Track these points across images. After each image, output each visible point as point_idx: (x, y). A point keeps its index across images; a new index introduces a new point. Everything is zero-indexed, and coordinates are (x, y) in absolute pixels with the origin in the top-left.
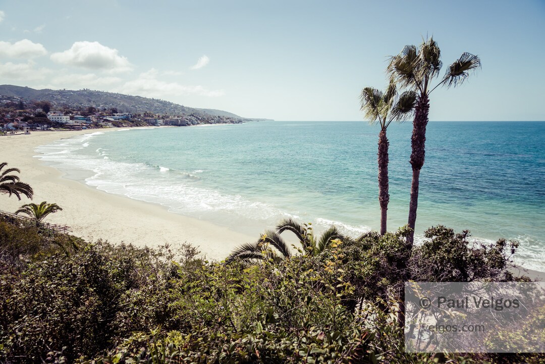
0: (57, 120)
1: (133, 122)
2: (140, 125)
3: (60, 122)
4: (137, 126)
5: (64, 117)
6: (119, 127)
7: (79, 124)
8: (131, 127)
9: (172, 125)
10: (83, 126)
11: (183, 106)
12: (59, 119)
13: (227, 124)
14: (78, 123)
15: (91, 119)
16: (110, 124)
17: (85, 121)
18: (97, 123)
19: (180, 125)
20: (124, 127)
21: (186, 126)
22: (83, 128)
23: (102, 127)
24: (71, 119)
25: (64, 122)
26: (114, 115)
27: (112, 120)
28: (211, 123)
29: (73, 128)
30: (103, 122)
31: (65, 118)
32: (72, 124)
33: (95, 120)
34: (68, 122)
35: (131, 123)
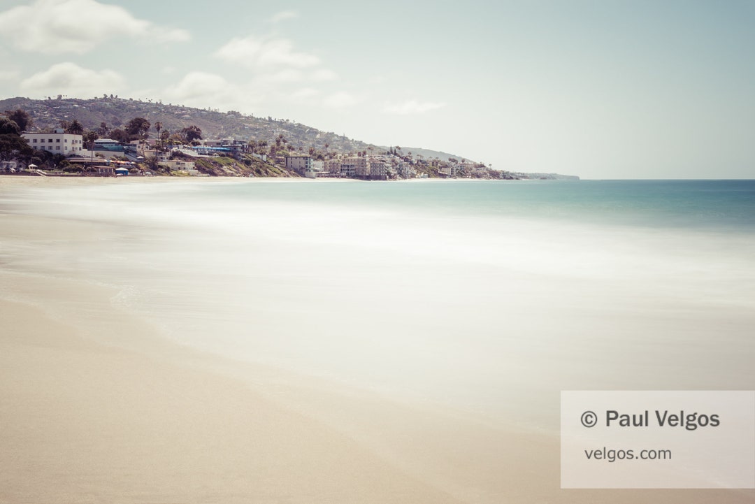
0: (47, 145)
1: (248, 163)
2: (267, 172)
3: (54, 151)
4: (259, 173)
5: (66, 136)
6: (212, 174)
7: (106, 161)
8: (245, 175)
9: (349, 176)
10: (119, 165)
11: (344, 138)
12: (54, 144)
13: (483, 180)
14: (103, 157)
15: (138, 150)
16: (190, 165)
17: (122, 154)
18: (155, 160)
19: (368, 178)
20: (226, 175)
21: (385, 179)
22: (117, 172)
23: (168, 171)
24: (85, 146)
25: (66, 152)
26: (199, 144)
27: (194, 154)
28: (443, 176)
29: (93, 170)
30: (171, 158)
31: (70, 142)
32: (87, 160)
33: (148, 154)
34: (78, 153)
35: (243, 166)
